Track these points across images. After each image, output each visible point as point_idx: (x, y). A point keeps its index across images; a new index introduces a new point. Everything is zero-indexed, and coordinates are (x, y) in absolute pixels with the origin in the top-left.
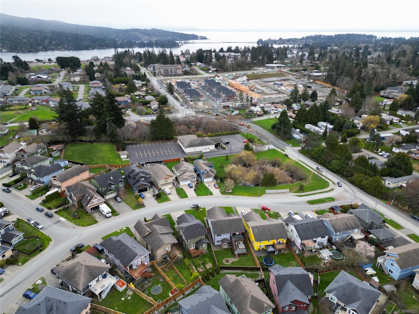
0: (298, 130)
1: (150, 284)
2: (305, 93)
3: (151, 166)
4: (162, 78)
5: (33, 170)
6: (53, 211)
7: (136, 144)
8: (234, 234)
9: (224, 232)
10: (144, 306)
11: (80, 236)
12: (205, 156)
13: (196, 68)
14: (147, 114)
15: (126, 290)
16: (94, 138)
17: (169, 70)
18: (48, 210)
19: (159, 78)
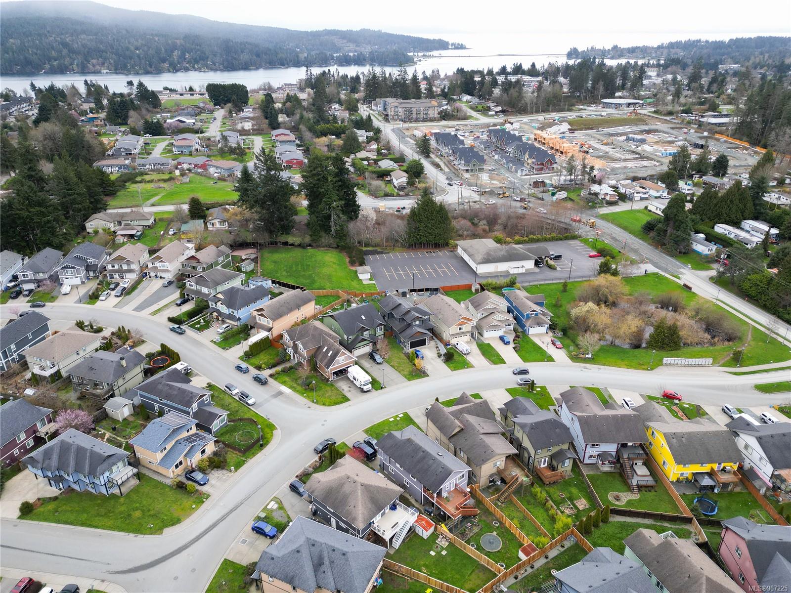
0: (702, 236)
1: (476, 530)
2: (702, 160)
3: (418, 296)
4: (401, 125)
5: (220, 296)
6: (265, 374)
7: (381, 253)
8: (624, 446)
9: (606, 441)
10: (476, 571)
11: (323, 423)
12: (519, 282)
13: (465, 108)
14: (387, 195)
15: (435, 536)
16: (307, 239)
17: (415, 109)
18: (257, 372)
19: (396, 126)
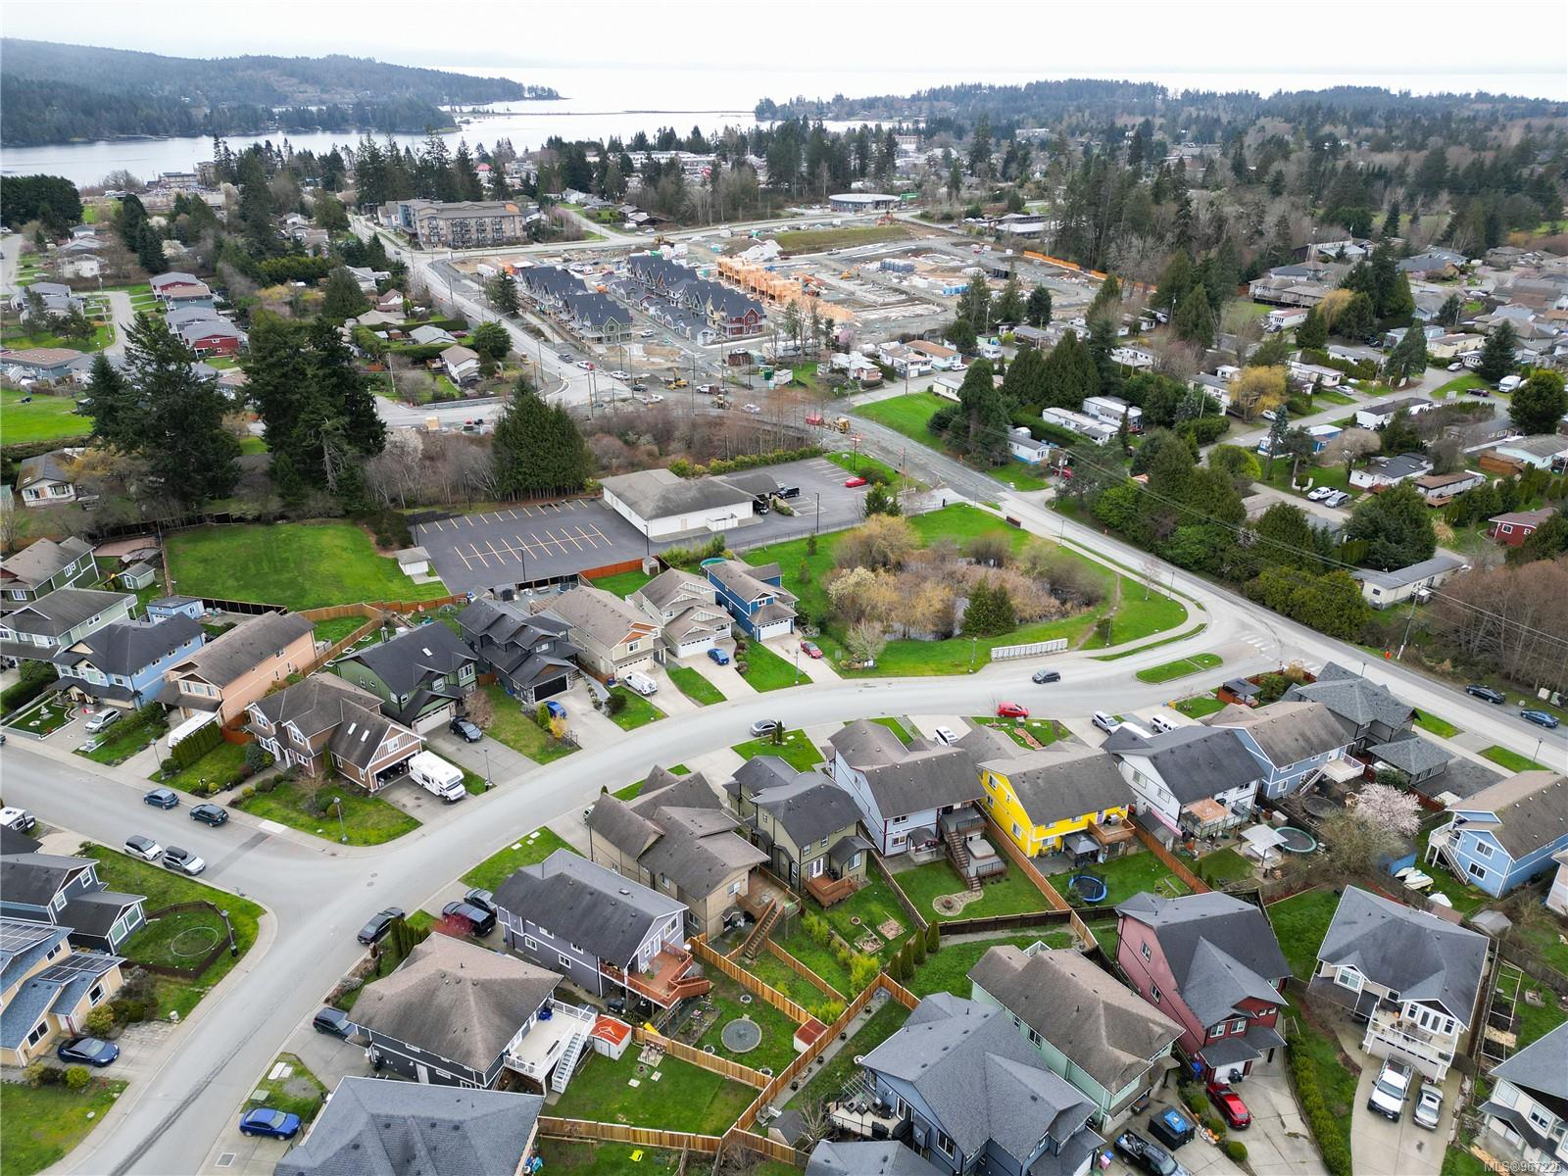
0: (1025, 431)
1: (710, 1020)
2: (1010, 298)
3: (537, 596)
4: (448, 254)
5: (82, 649)
6: (220, 801)
7: (445, 517)
8: (948, 811)
9: (918, 808)
10: (721, 1095)
11: (374, 879)
12: (730, 547)
13: (576, 217)
14: (438, 398)
15: (634, 1050)
16: (275, 505)
17: (473, 222)
18: (200, 801)
19: (437, 258)
